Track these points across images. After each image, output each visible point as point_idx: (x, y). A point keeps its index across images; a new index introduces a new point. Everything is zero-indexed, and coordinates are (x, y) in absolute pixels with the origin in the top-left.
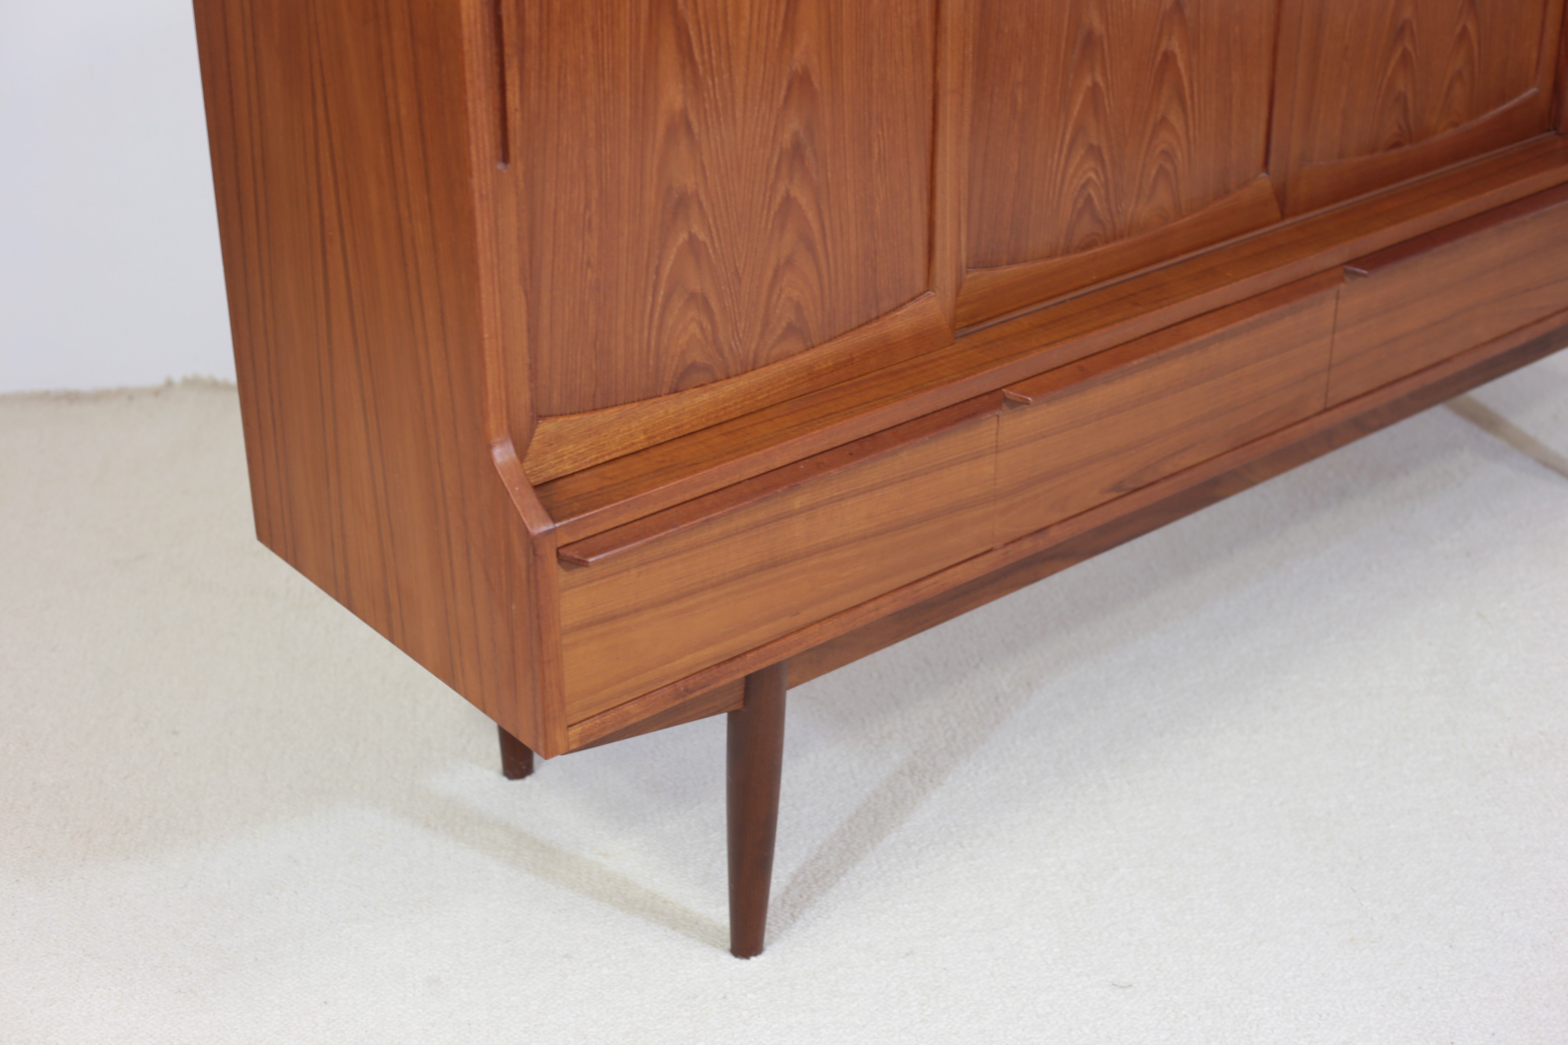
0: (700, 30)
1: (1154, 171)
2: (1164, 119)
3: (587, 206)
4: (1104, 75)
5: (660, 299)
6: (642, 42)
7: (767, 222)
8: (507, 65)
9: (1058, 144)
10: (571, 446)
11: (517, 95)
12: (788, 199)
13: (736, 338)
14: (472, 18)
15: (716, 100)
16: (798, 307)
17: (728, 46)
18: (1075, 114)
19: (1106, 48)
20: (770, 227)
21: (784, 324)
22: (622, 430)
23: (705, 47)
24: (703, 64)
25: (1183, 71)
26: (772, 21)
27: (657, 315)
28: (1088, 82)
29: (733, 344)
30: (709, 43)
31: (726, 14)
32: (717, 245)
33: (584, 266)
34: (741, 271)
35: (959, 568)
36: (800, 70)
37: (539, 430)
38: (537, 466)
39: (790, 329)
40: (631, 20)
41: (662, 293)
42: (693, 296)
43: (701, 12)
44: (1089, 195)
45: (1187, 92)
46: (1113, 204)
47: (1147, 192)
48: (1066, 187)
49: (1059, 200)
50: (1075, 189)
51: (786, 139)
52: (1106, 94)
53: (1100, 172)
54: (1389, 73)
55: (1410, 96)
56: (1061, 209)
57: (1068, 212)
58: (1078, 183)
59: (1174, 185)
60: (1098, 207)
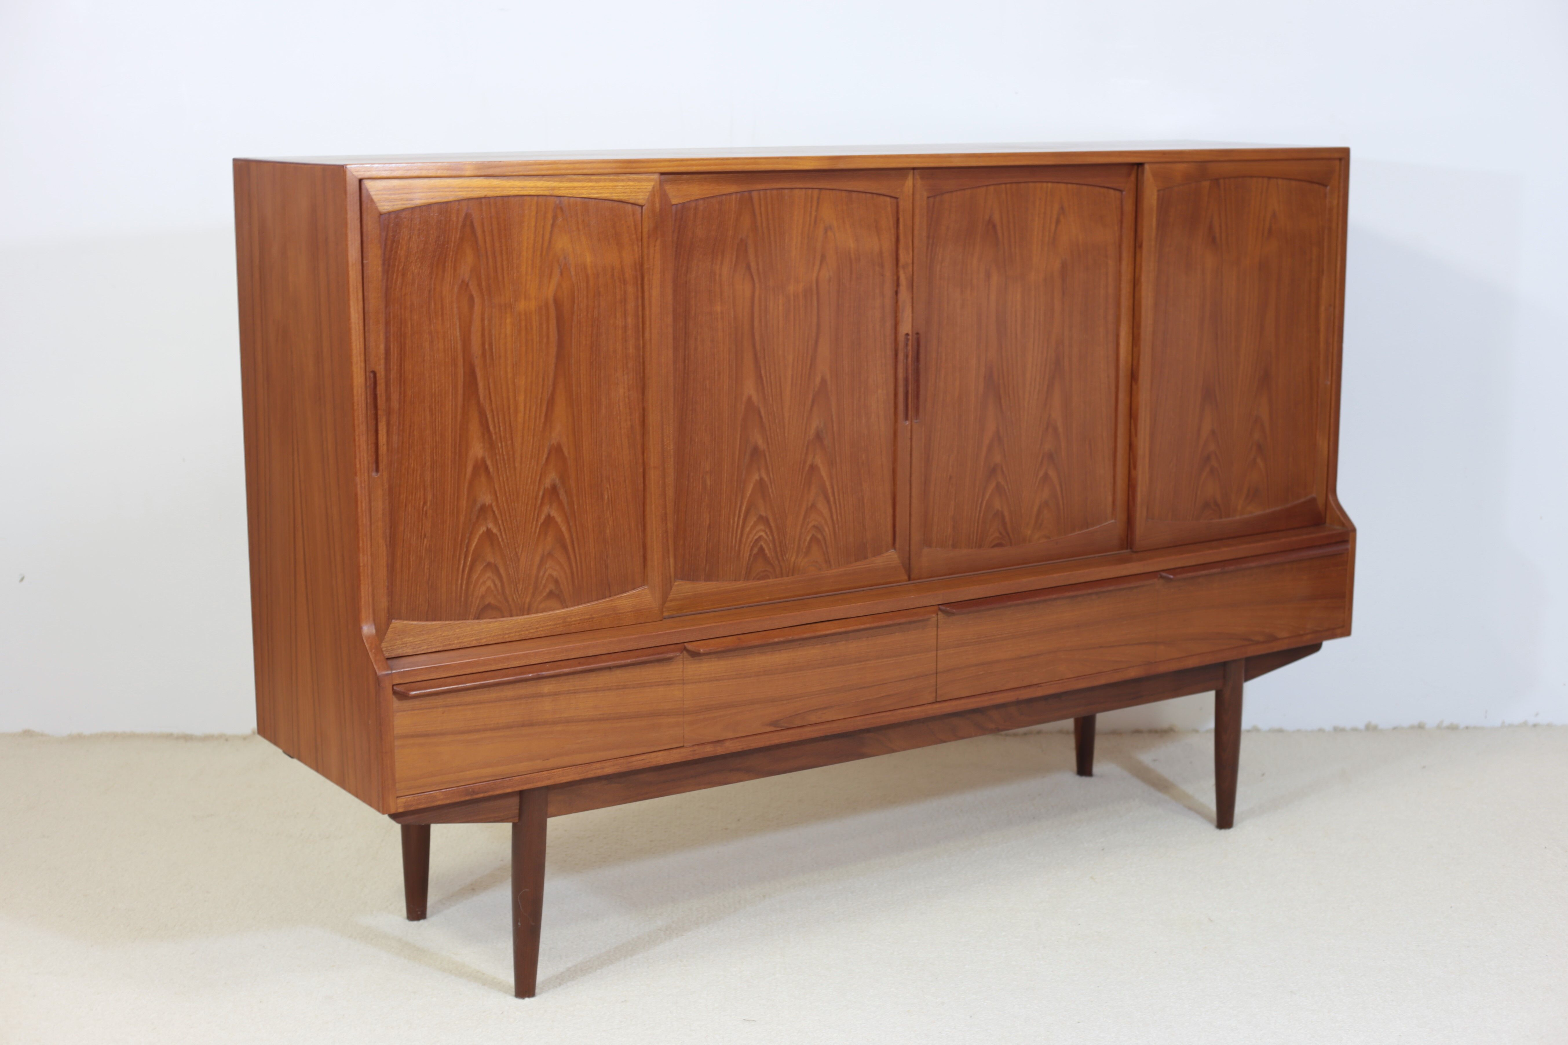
0: (493, 415)
1: (808, 538)
2: (813, 506)
3: (425, 503)
4: (768, 474)
5: (468, 563)
6: (459, 418)
7: (536, 528)
8: (379, 420)
9: (737, 512)
10: (411, 639)
11: (385, 437)
12: (549, 518)
13: (517, 593)
14: (360, 392)
15: (503, 456)
16: (556, 582)
17: (510, 426)
18: (748, 495)
19: (768, 459)
20: (538, 530)
21: (548, 590)
22: (443, 635)
23: (497, 425)
24: (495, 433)
25: (825, 478)
26: (538, 414)
27: (466, 572)
28: (756, 477)
29: (514, 596)
30: (499, 422)
31: (509, 408)
32: (504, 537)
33: (423, 537)
34: (519, 554)
35: (659, 753)
36: (555, 444)
37: (392, 626)
38: (390, 646)
39: (551, 594)
40: (452, 405)
41: (470, 559)
42: (489, 565)
43: (494, 406)
44: (761, 547)
45: (830, 491)
46: (779, 554)
47: (804, 550)
48: (744, 540)
49: (740, 546)
50: (751, 542)
51: (548, 483)
52: (769, 486)
53: (769, 533)
54: (987, 496)
55: (1006, 514)
56: (742, 552)
57: (747, 555)
58: (753, 538)
59: (824, 548)
60: (768, 555)
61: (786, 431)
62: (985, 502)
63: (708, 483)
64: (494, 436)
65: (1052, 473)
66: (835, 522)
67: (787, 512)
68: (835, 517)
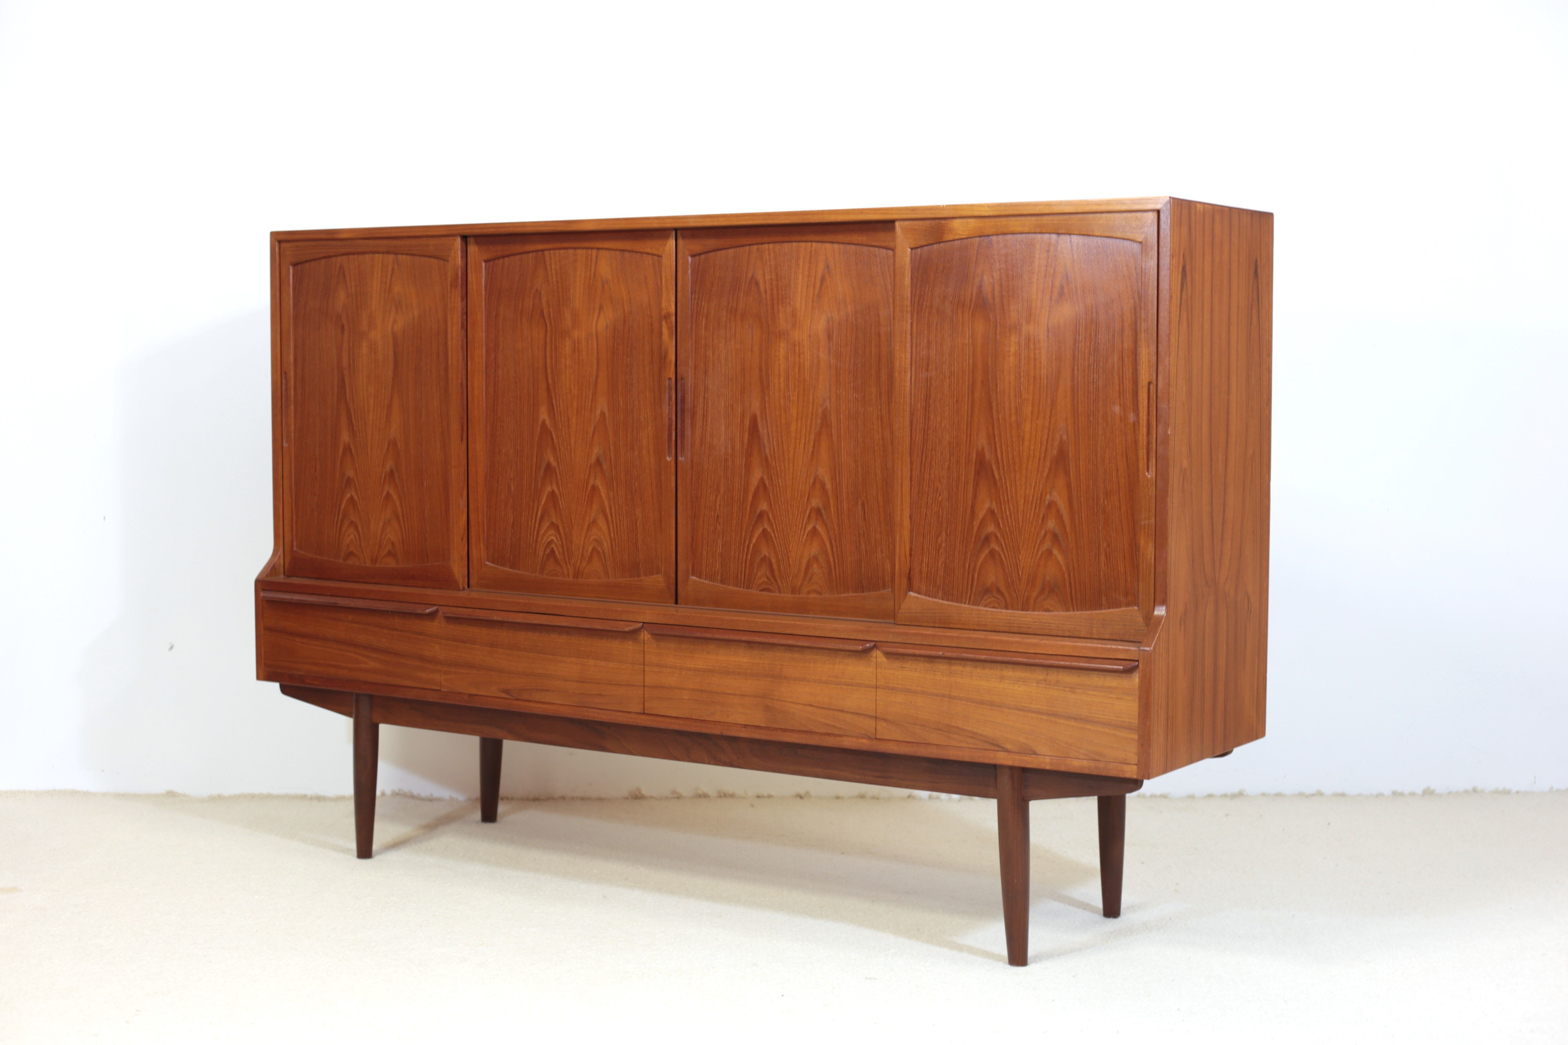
1: (590, 549)
2: (594, 521)
3: (315, 470)
4: (558, 488)
5: (340, 519)
7: (379, 500)
8: (288, 407)
9: (535, 516)
11: (293, 420)
12: (388, 494)
13: (367, 547)
15: (360, 442)
16: (393, 544)
17: (364, 421)
18: (543, 503)
19: (559, 475)
20: (380, 502)
21: (386, 549)
23: (357, 420)
25: (605, 499)
26: (381, 416)
27: (338, 524)
28: (549, 489)
29: (367, 550)
31: (364, 408)
32: (360, 503)
34: (369, 518)
36: (392, 439)
37: (293, 554)
38: (290, 568)
39: (389, 553)
41: (340, 515)
42: (352, 522)
43: (356, 406)
44: (553, 549)
45: (608, 510)
46: (567, 558)
47: (587, 559)
48: (539, 540)
49: (536, 545)
50: (545, 543)
51: (388, 467)
52: (560, 498)
53: (558, 538)
54: (754, 541)
55: (773, 561)
56: (537, 550)
57: (541, 553)
58: (546, 541)
59: (603, 561)
60: (558, 556)
61: (573, 453)
62: (752, 545)
63: (512, 488)
64: (355, 428)
65: (820, 528)
66: (613, 539)
67: (573, 523)
68: (612, 535)
